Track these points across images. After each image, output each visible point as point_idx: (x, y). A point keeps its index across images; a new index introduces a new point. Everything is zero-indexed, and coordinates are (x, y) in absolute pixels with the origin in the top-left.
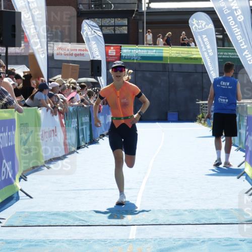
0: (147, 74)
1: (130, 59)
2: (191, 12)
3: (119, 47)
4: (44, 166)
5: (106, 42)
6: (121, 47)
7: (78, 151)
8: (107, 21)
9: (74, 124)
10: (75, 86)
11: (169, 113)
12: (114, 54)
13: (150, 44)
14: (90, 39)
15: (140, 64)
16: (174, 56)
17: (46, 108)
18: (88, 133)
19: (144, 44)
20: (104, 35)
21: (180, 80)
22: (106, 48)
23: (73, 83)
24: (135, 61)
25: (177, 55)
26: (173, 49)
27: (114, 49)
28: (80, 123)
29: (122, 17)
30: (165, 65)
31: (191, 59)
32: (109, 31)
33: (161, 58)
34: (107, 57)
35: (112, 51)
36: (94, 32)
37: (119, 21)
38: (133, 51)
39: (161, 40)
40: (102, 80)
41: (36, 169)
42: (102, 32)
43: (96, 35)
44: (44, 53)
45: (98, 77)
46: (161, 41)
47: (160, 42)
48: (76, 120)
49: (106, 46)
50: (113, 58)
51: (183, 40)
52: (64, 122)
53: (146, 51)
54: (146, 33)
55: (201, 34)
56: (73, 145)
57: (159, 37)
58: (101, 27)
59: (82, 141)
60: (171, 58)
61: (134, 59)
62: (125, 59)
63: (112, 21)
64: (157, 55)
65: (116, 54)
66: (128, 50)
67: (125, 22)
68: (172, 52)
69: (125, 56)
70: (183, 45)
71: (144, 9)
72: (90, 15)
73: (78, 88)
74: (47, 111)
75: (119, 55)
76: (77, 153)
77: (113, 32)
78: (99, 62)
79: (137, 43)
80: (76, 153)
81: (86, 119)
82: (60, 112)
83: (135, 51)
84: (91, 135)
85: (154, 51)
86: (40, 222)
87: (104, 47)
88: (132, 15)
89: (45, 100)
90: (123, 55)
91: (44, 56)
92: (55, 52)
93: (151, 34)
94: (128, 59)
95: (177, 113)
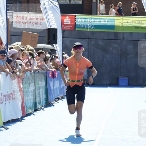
0: (100, 42)
1: (84, 28)
3: (74, 17)
4: (3, 127)
5: (62, 12)
6: (76, 16)
7: (34, 113)
9: (32, 88)
10: (32, 53)
11: (120, 78)
12: (69, 23)
13: (102, 14)
14: (47, 9)
15: (93, 33)
16: (126, 25)
17: (5, 73)
18: (44, 96)
19: (97, 14)
20: (60, 5)
21: (130, 47)
22: (62, 17)
23: (31, 50)
24: (89, 30)
25: (128, 24)
26: (124, 18)
27: (69, 18)
28: (37, 88)
30: (116, 34)
31: (141, 28)
32: (65, 2)
33: (113, 27)
34: (62, 26)
36: (51, 2)
38: (86, 20)
39: (114, 10)
40: (58, 47)
42: (58, 2)
43: (52, 5)
44: (3, 21)
45: (54, 45)
47: (112, 12)
48: (34, 84)
49: (61, 15)
50: (68, 26)
51: (134, 10)
52: (22, 86)
53: (99, 21)
54: (99, 4)
56: (30, 108)
57: (112, 7)
59: (39, 103)
60: (123, 27)
61: (87, 28)
62: (79, 28)
64: (109, 24)
65: (71, 23)
66: (82, 20)
68: (124, 21)
69: (80, 25)
70: (134, 15)
73: (35, 54)
74: (7, 75)
75: (74, 23)
76: (34, 115)
77: (69, 2)
78: (56, 30)
79: (91, 13)
80: (32, 115)
81: (42, 83)
82: (19, 77)
83: (89, 20)
84: (47, 99)
85: (107, 20)
87: (60, 16)
89: (4, 65)
90: (78, 23)
91: (4, 24)
93: (104, 4)
94: (82, 28)
95: (127, 78)
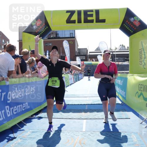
2: (97, 55)
5: (81, 61)
8: (81, 57)
9: (75, 77)
13: (89, 61)
15: (88, 65)
29: (84, 56)
30: (92, 65)
32: (82, 59)
33: (92, 64)
35: (82, 63)
37: (83, 57)
41: (68, 86)
46: (91, 60)
52: (73, 77)
53: (89, 63)
55: (99, 59)
56: (75, 81)
58: (80, 58)
59: (77, 80)
60: (94, 64)
62: (85, 64)
63: (82, 57)
66: (85, 62)
67: (85, 57)
71: (88, 54)
72: (78, 56)
74: (70, 74)
78: (80, 65)
79: (87, 61)
80: (75, 83)
81: (77, 76)
84: (79, 79)
86: (69, 96)
88: (86, 56)
92: (71, 63)
